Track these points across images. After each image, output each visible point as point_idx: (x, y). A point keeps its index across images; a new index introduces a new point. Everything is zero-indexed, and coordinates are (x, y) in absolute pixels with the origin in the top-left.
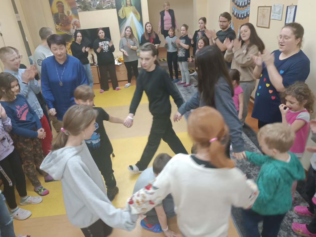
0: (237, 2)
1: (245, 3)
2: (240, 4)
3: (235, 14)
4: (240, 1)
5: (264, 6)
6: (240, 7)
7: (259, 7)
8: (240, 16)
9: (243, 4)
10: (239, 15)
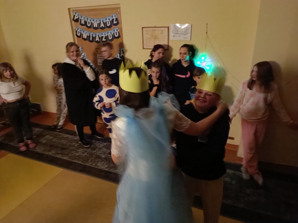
0: (86, 22)
1: (105, 24)
2: (95, 25)
3: (85, 36)
4: (93, 22)
5: (154, 26)
6: (96, 28)
7: (143, 28)
8: (97, 39)
9: (102, 25)
10: (94, 38)
